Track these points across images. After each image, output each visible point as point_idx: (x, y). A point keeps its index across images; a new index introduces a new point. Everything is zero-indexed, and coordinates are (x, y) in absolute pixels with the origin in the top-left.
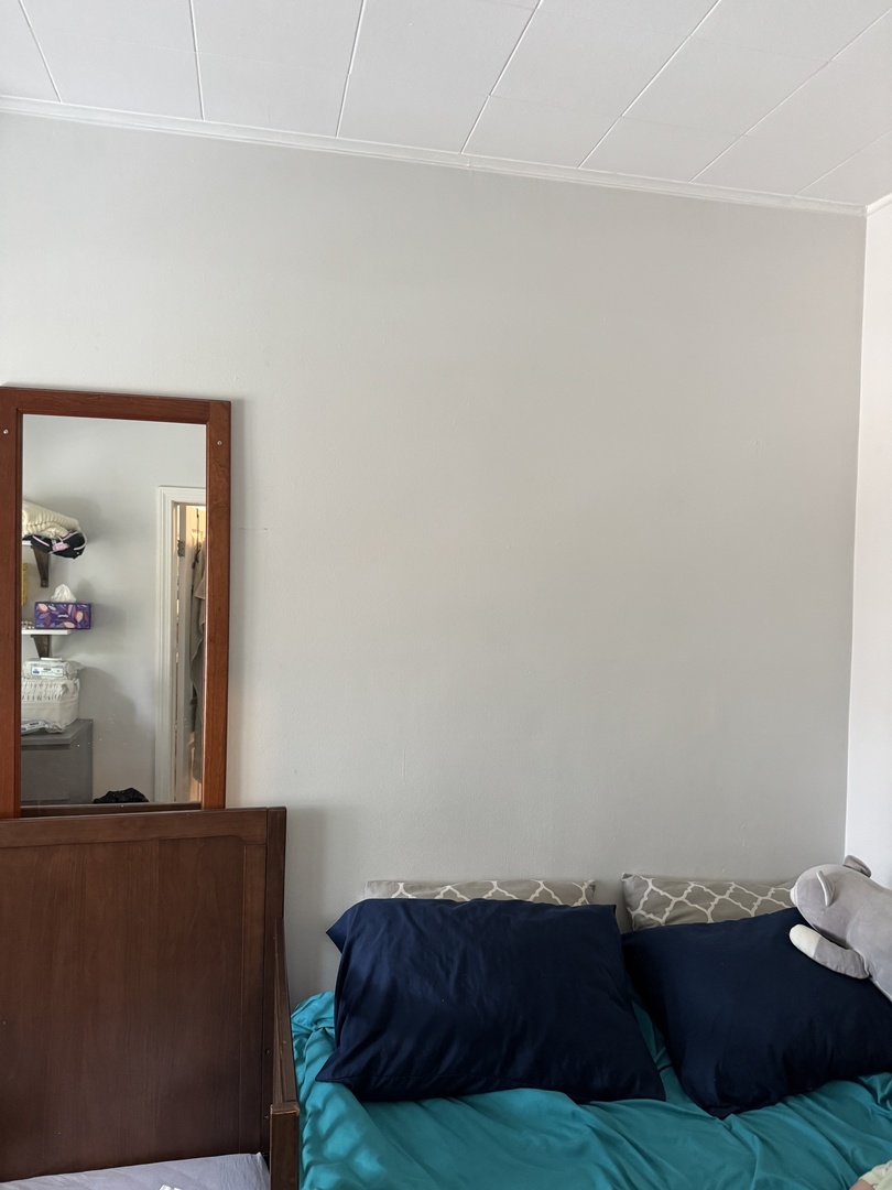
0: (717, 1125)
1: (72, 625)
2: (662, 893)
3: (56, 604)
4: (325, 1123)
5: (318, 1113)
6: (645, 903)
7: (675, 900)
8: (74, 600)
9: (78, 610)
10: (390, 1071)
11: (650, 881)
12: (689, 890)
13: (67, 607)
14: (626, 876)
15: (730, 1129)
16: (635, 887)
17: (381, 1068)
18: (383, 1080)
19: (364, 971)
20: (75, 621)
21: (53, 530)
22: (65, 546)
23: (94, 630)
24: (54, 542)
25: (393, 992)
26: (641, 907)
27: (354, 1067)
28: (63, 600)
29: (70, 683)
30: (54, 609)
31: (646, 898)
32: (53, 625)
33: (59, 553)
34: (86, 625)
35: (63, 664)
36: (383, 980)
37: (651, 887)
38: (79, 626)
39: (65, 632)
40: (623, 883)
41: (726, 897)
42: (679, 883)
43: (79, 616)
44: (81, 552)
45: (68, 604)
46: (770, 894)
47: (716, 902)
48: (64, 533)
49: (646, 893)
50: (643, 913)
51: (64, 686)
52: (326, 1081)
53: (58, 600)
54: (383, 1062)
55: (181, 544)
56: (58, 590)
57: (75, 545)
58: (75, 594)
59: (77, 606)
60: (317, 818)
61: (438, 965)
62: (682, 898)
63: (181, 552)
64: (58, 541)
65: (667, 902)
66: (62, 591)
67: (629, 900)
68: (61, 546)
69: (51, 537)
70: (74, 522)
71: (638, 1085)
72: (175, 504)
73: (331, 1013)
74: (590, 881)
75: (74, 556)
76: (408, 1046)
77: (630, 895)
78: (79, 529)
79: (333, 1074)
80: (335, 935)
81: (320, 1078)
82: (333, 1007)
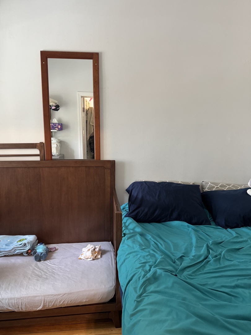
0: (224, 230)
1: (58, 129)
2: (212, 185)
3: (53, 124)
4: (127, 224)
5: (125, 223)
6: (208, 187)
7: (216, 187)
8: (58, 122)
9: (59, 125)
10: (142, 215)
11: (209, 183)
12: (220, 185)
13: (56, 124)
14: (203, 182)
15: (228, 231)
16: (206, 184)
17: (140, 214)
18: (140, 217)
19: (135, 195)
20: (58, 128)
21: (52, 103)
22: (54, 108)
23: (63, 131)
24: (52, 107)
25: (142, 198)
26: (207, 188)
27: (133, 214)
28: (55, 123)
29: (58, 144)
30: (53, 125)
31: (208, 186)
32: (53, 129)
33: (53, 110)
34: (61, 129)
35: (56, 139)
36: (140, 196)
37: (210, 184)
38: (59, 129)
39: (56, 131)
40: (202, 183)
41: (230, 186)
42: (217, 183)
43: (59, 127)
44: (59, 109)
45: (56, 123)
46: (243, 186)
47: (227, 187)
48: (54, 104)
49: (208, 185)
50: (207, 190)
51: (57, 144)
52: (127, 217)
53: (54, 123)
54: (140, 213)
55: (84, 108)
56: (53, 120)
57: (57, 108)
58: (58, 121)
59: (59, 124)
60: (123, 164)
61: (153, 193)
62: (218, 186)
63: (84, 111)
64: (53, 106)
65: (214, 187)
66: (54, 120)
67: (203, 187)
68: (53, 108)
69: (51, 105)
70: (56, 102)
71: (204, 222)
72: (82, 97)
73: (127, 206)
74: (193, 182)
75: (57, 110)
76: (146, 210)
77: (204, 186)
78: (58, 104)
79: (129, 215)
80: (127, 190)
81: (125, 216)
82: (128, 205)
